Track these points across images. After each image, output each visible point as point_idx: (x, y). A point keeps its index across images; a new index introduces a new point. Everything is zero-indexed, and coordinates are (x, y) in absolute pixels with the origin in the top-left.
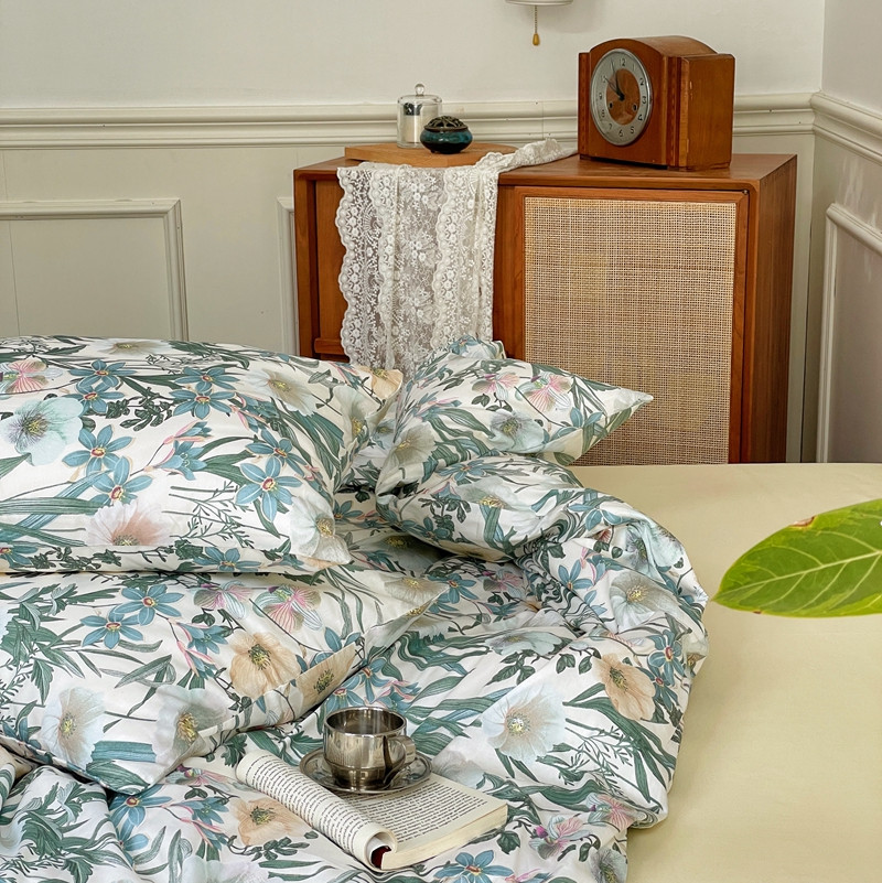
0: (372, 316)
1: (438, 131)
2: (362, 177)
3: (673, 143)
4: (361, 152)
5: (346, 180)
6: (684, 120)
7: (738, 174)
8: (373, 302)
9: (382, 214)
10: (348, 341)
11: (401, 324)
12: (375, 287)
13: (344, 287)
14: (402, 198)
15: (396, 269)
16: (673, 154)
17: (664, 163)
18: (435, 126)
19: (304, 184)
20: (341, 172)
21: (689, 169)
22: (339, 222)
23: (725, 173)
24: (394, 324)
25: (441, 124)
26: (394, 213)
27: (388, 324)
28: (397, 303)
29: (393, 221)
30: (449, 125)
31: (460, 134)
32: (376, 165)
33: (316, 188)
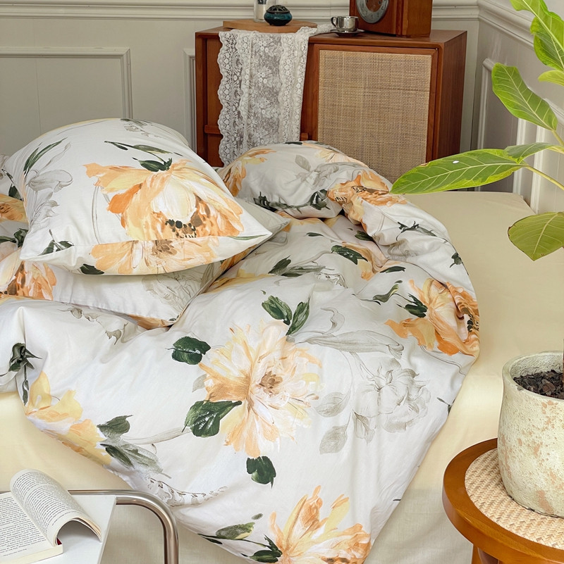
0: (236, 113)
1: (273, 13)
2: (232, 37)
3: (400, 22)
4: (232, 24)
5: (223, 38)
6: (406, 10)
7: (434, 40)
8: (237, 105)
9: (243, 57)
10: (222, 126)
11: (252, 118)
12: (238, 97)
13: (221, 97)
14: (254, 49)
15: (250, 88)
16: (399, 28)
17: (395, 33)
18: (272, 10)
19: (200, 40)
20: (221, 34)
21: (408, 36)
22: (220, 61)
23: (426, 39)
24: (248, 118)
25: (275, 9)
26: (250, 57)
27: (245, 117)
28: (250, 106)
29: (249, 61)
30: (279, 10)
31: (285, 15)
32: (240, 31)
33: (207, 43)
